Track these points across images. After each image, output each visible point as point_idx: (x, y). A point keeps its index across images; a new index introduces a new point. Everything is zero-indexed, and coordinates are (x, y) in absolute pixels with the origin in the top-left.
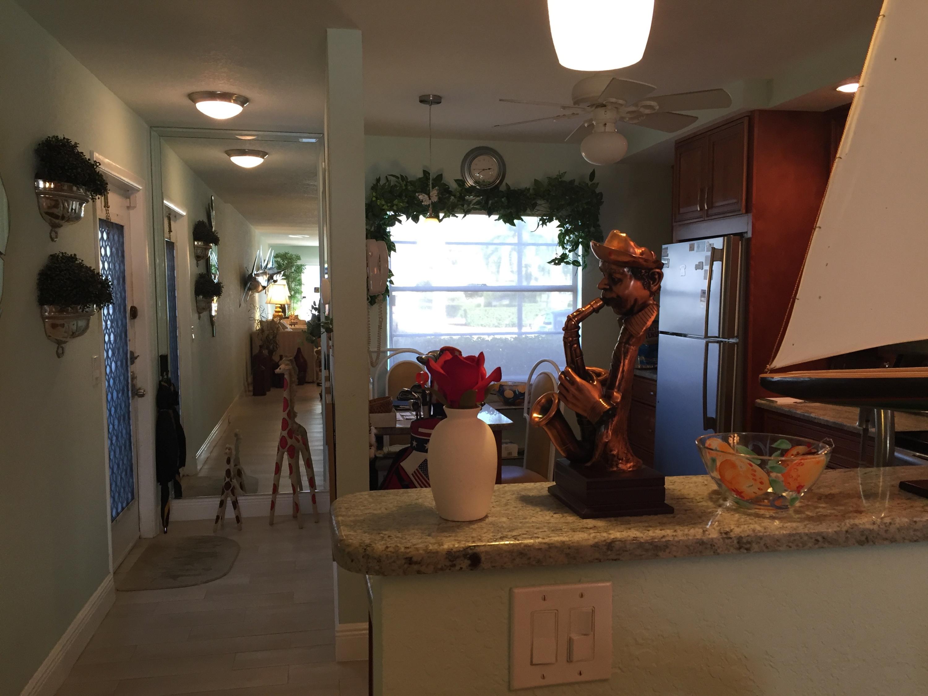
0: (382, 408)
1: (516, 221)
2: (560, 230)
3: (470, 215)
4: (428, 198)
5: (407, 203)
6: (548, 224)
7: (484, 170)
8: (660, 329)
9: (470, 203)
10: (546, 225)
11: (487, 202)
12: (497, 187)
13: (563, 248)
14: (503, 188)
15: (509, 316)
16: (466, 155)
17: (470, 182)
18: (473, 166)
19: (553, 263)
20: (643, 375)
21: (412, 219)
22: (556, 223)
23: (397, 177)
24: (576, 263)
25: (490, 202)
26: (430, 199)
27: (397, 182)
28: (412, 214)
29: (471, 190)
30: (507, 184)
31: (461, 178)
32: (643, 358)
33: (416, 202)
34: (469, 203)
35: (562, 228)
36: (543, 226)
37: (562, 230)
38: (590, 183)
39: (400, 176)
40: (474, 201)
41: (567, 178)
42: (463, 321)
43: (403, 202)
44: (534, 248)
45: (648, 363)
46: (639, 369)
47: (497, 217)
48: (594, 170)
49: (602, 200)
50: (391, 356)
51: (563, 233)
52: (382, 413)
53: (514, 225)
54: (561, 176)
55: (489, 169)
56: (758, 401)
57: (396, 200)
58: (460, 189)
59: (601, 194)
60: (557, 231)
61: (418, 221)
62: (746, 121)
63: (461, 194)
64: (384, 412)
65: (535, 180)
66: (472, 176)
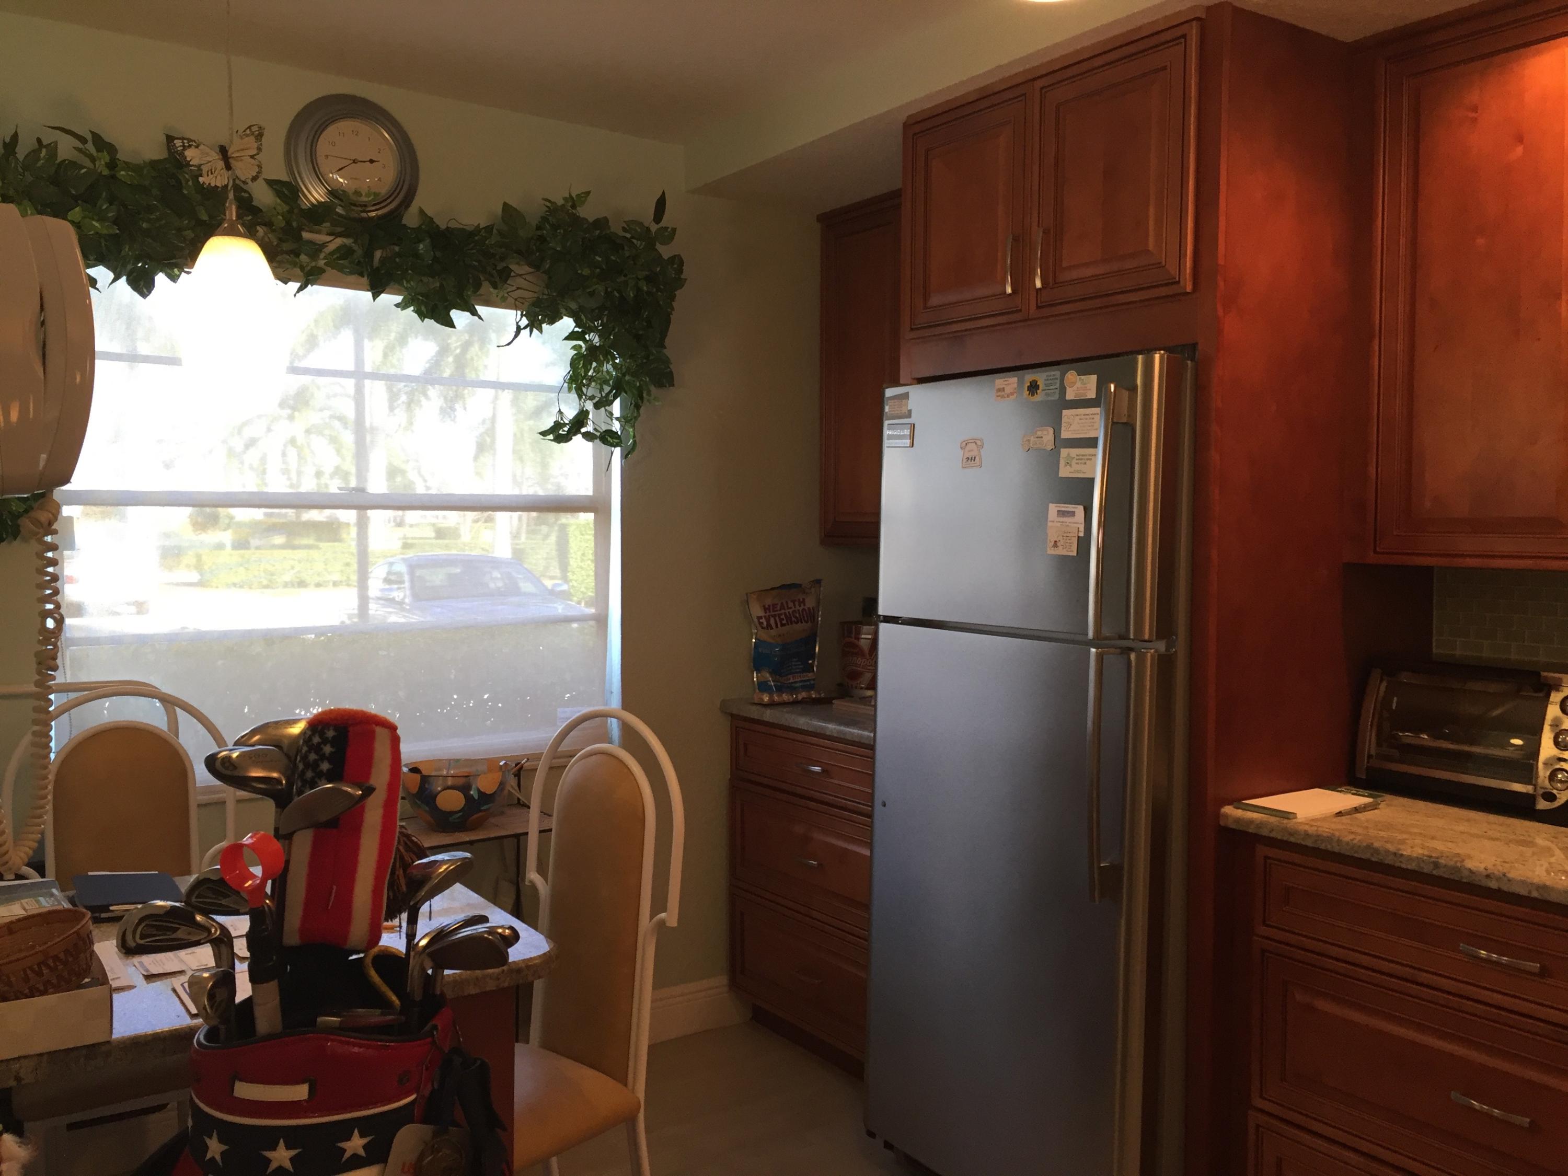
0: (45, 971)
1: (455, 314)
2: (574, 348)
3: (316, 288)
4: (221, 164)
5: (115, 222)
6: (545, 326)
7: (355, 161)
8: (882, 610)
9: (321, 251)
10: (541, 331)
11: (369, 255)
12: (395, 216)
13: (580, 395)
14: (411, 219)
15: (293, 568)
16: (298, 115)
17: (316, 194)
18: (323, 146)
19: (551, 437)
20: (783, 722)
21: (127, 280)
22: (567, 324)
23: (83, 140)
24: (607, 438)
25: (378, 254)
26: (228, 167)
27: (79, 150)
28: (130, 267)
29: (317, 214)
30: (422, 212)
31: (285, 178)
32: (768, 675)
33: (145, 225)
34: (316, 249)
35: (581, 343)
36: (531, 332)
37: (581, 347)
38: (654, 228)
39: (89, 137)
40: (332, 247)
41: (588, 212)
42: (195, 577)
43: (101, 220)
44: (490, 392)
45: (780, 689)
46: (766, 706)
47: (399, 299)
48: (663, 193)
49: (682, 277)
50: (65, 709)
51: (584, 356)
52: (44, 993)
53: (450, 324)
54: (574, 202)
55: (372, 161)
56: (1228, 810)
57: (77, 209)
58: (286, 208)
59: (677, 262)
60: (567, 350)
61: (150, 292)
62: (1194, 32)
63: (288, 223)
64: (58, 989)
65: (505, 204)
66: (320, 177)
